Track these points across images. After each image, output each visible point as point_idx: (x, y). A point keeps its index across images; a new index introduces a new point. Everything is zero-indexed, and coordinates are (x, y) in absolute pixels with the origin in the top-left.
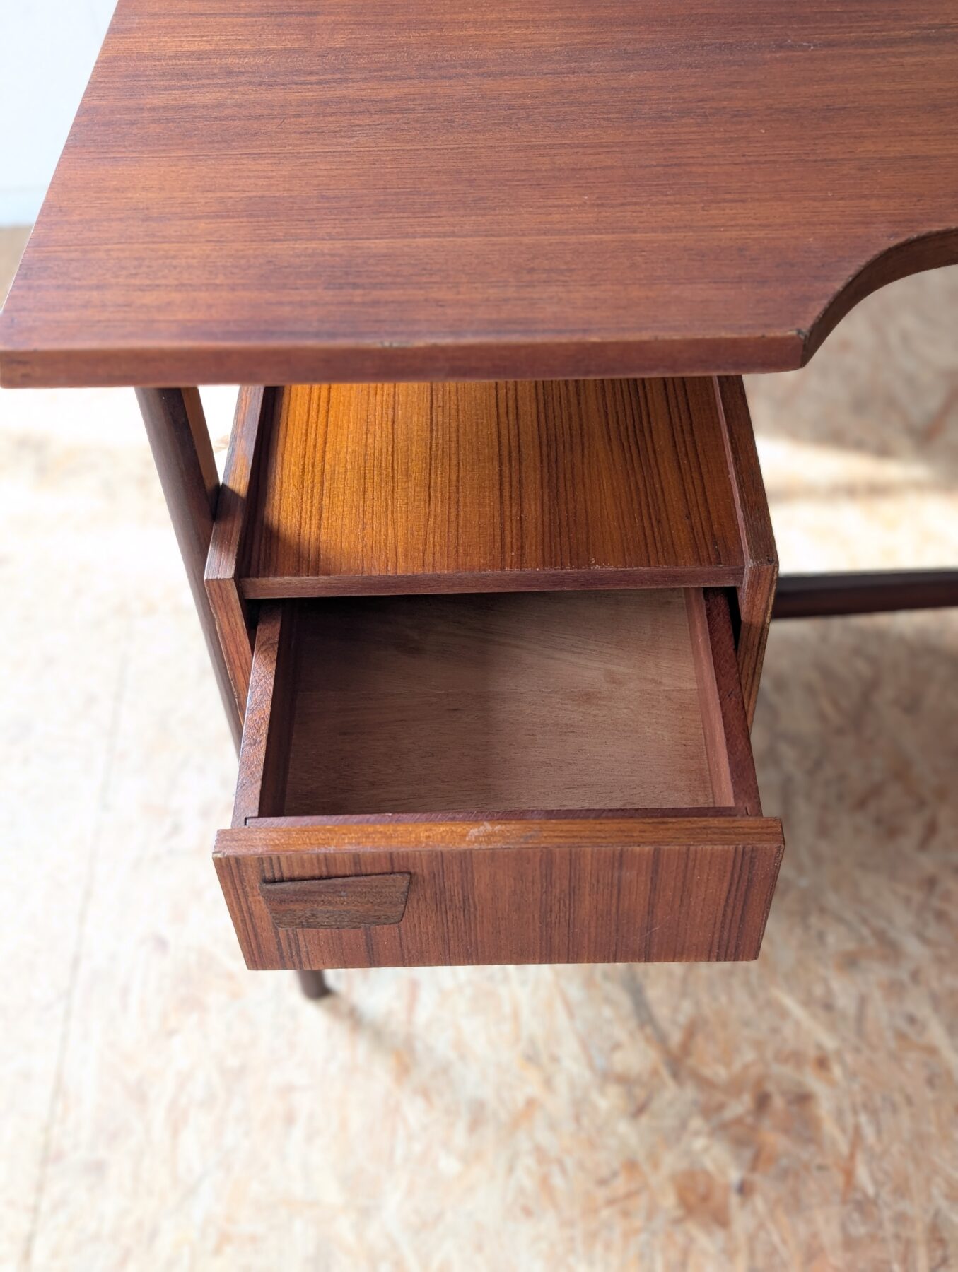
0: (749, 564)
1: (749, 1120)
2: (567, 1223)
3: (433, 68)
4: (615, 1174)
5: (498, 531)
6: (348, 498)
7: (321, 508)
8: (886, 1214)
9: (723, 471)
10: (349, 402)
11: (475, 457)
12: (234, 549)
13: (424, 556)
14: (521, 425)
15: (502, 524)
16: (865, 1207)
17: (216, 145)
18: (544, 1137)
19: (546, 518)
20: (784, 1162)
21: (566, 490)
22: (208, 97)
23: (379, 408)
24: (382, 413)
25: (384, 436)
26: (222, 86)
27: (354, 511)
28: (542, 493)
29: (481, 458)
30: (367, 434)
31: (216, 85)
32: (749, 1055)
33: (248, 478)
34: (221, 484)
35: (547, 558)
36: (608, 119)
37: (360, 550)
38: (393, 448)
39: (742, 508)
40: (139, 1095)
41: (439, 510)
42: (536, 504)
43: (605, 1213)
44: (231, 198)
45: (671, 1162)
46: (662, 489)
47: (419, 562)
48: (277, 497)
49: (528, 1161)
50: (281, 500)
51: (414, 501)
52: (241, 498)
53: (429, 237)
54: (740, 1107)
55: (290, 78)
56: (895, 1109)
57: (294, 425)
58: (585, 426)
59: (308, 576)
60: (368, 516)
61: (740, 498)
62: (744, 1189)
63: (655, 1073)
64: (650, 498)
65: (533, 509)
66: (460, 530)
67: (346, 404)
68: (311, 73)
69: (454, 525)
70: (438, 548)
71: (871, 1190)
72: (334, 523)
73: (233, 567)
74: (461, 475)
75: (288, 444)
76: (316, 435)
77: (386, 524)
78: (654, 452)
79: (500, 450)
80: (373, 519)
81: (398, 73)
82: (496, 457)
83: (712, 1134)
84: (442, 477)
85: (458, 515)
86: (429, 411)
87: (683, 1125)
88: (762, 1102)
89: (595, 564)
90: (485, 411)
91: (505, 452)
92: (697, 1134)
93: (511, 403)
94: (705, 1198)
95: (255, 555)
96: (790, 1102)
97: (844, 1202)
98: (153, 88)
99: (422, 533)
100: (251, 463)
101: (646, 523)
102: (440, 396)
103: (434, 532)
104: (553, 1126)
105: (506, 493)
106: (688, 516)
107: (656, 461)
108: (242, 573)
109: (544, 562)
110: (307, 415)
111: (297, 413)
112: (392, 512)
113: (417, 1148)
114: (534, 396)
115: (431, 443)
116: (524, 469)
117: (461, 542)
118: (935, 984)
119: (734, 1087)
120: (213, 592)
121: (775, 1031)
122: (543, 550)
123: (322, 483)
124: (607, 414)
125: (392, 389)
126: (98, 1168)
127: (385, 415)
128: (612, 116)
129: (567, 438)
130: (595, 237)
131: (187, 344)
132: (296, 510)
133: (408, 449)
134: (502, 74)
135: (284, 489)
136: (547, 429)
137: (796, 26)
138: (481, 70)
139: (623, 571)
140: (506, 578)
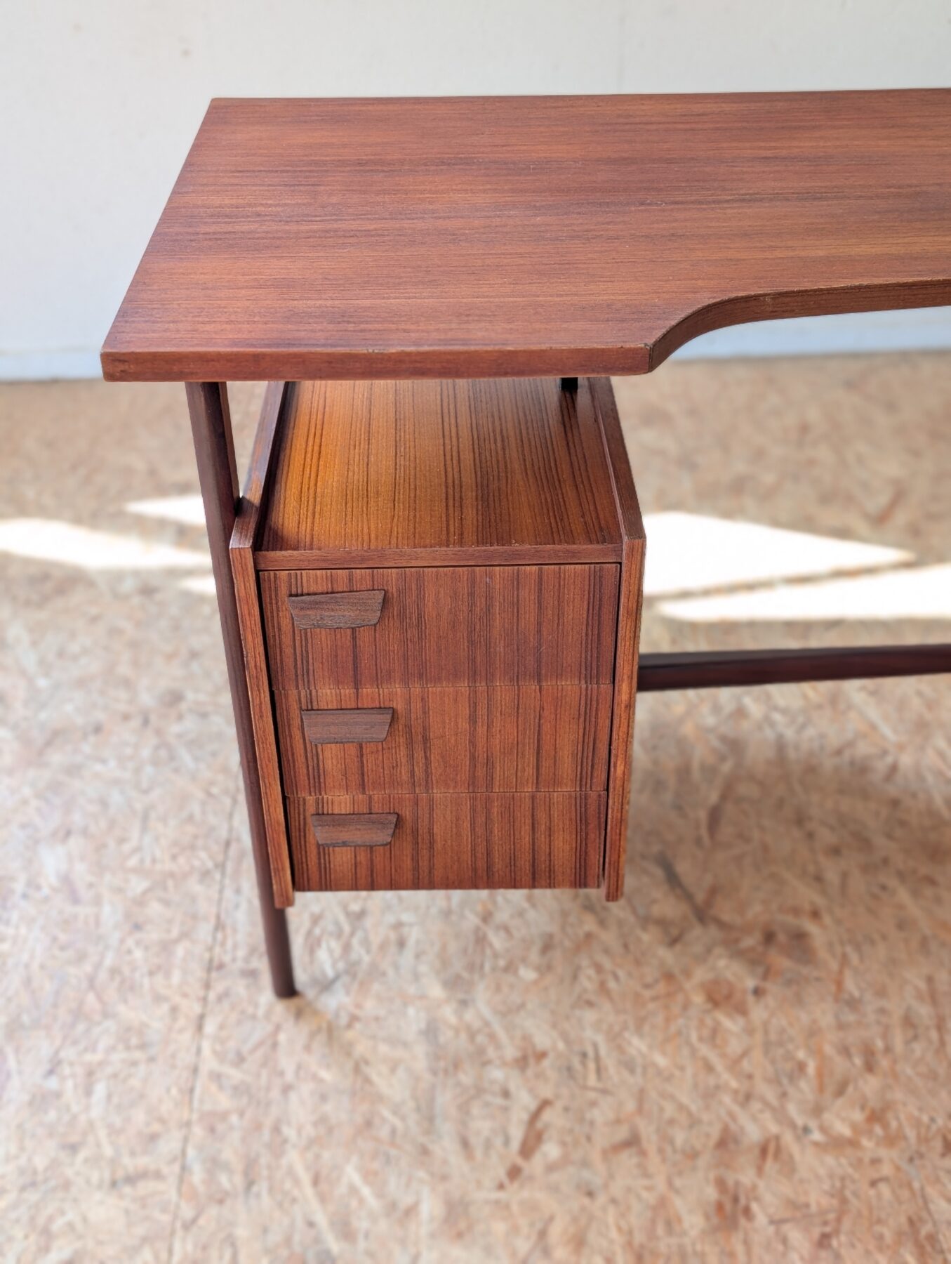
0: (626, 539)
5: (445, 525)
6: (334, 507)
7: (314, 512)
9: (609, 491)
10: (335, 453)
11: (428, 484)
12: (251, 533)
13: (390, 538)
14: (462, 466)
15: (448, 521)
19: (480, 517)
21: (494, 502)
22: (245, 228)
23: (357, 457)
24: (359, 460)
25: (361, 471)
26: (253, 222)
27: (338, 515)
28: (477, 504)
29: (432, 484)
30: (348, 471)
31: (249, 222)
33: (261, 492)
34: (241, 497)
35: (480, 540)
37: (343, 536)
38: (367, 478)
39: (621, 508)
41: (401, 514)
42: (472, 510)
46: (564, 501)
47: (387, 542)
48: (282, 506)
50: (284, 507)
51: (383, 508)
52: (257, 505)
57: (294, 466)
58: (509, 466)
59: (305, 550)
60: (349, 517)
61: (620, 503)
64: (555, 507)
65: (470, 513)
66: (417, 525)
67: (333, 454)
69: (412, 522)
70: (400, 535)
72: (324, 521)
73: (251, 542)
74: (418, 495)
76: (310, 472)
78: (559, 481)
79: (446, 480)
80: (352, 518)
81: (377, 216)
82: (443, 484)
84: (403, 495)
85: (415, 516)
86: (394, 458)
89: (515, 543)
90: (435, 458)
91: (450, 481)
93: (455, 454)
95: (265, 540)
99: (389, 526)
100: (263, 484)
103: (398, 526)
105: (451, 505)
106: (583, 517)
107: (560, 487)
108: (257, 546)
110: (303, 460)
112: (367, 514)
115: (395, 476)
116: (463, 490)
117: (417, 531)
120: (235, 560)
122: (477, 535)
123: (315, 498)
124: (524, 460)
125: (367, 446)
127: (361, 460)
129: (496, 473)
132: (296, 514)
133: (378, 480)
134: (449, 218)
135: (286, 502)
136: (481, 468)
137: (653, 193)
138: (435, 215)
140: (450, 553)
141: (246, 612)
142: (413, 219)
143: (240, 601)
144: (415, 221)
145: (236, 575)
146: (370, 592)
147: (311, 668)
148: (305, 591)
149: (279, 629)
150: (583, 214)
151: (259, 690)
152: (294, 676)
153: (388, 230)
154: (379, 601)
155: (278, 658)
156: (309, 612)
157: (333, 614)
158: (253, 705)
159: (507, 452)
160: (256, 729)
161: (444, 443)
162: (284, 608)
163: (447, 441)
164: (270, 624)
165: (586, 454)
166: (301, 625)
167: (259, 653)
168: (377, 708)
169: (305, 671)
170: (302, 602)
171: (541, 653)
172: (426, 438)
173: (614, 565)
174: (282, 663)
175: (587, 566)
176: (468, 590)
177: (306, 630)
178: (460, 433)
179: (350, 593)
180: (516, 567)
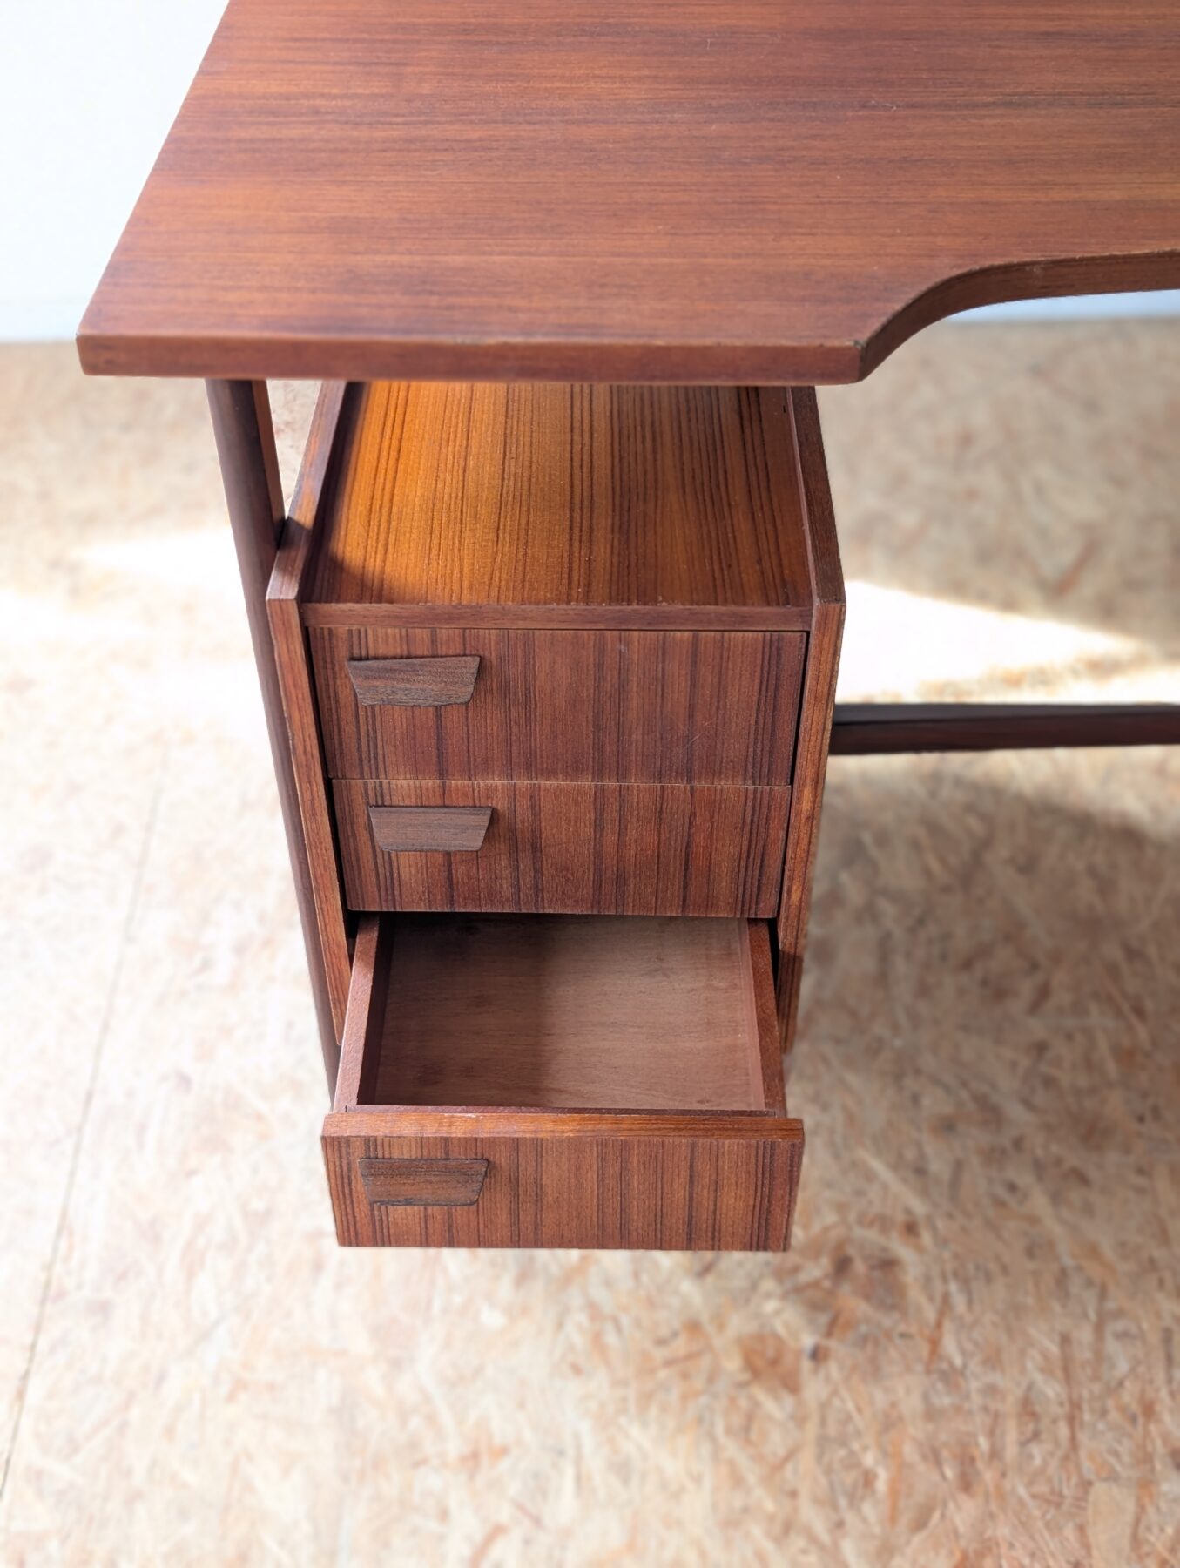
0: (817, 602)
1: (827, 1284)
2: (618, 1383)
3: (517, 115)
4: (675, 1334)
5: (566, 570)
6: (414, 536)
7: (386, 545)
8: (974, 1385)
9: (798, 523)
10: (420, 452)
11: (547, 504)
12: (298, 574)
13: (489, 588)
14: (595, 477)
15: (570, 563)
16: (951, 1377)
17: (301, 173)
19: (615, 560)
20: (863, 1329)
21: (637, 536)
22: (296, 132)
23: (450, 457)
24: (453, 463)
25: (454, 482)
26: (309, 123)
27: (420, 548)
28: (613, 538)
29: (553, 504)
30: (437, 481)
31: (304, 123)
32: (830, 1218)
33: (314, 513)
34: (286, 517)
35: (614, 594)
36: (688, 163)
37: (425, 582)
38: (463, 493)
39: (812, 552)
40: (152, 1234)
41: (506, 549)
42: (606, 548)
43: (662, 1374)
44: (314, 217)
45: (739, 1324)
46: (735, 537)
47: (485, 594)
48: (343, 533)
49: (580, 1317)
50: (346, 535)
51: (482, 541)
52: (307, 530)
53: (506, 255)
54: (816, 1270)
55: (377, 119)
56: (989, 1278)
58: (660, 480)
59: (371, 603)
60: (434, 553)
61: (812, 545)
62: (817, 1355)
64: (721, 547)
65: (602, 552)
66: (528, 568)
67: (417, 453)
68: (398, 116)
69: (521, 563)
70: (504, 583)
71: (958, 1361)
72: (399, 558)
73: (296, 590)
74: (531, 520)
75: (356, 488)
76: (385, 480)
77: (453, 561)
78: (729, 505)
79: (572, 498)
80: (439, 555)
81: (484, 117)
82: (568, 504)
83: (784, 1296)
84: (511, 521)
85: (526, 554)
86: (501, 462)
87: (754, 1286)
88: (842, 1266)
89: (662, 602)
90: (559, 464)
91: (577, 500)
92: (768, 1296)
93: (586, 457)
94: (774, 1362)
95: (318, 583)
96: (872, 1268)
97: (928, 1372)
98: (241, 123)
99: (489, 569)
100: (317, 499)
101: (716, 567)
102: (514, 449)
103: (501, 569)
104: (608, 1283)
105: (576, 537)
106: (760, 562)
107: (731, 513)
108: (304, 598)
109: (610, 599)
110: (376, 461)
111: (367, 460)
112: (459, 549)
113: (458, 1299)
114: (609, 452)
115: (502, 491)
116: (595, 515)
117: (527, 578)
118: (1039, 1152)
119: (813, 1249)
120: (274, 614)
121: (859, 1193)
122: (610, 588)
123: (389, 522)
124: (683, 470)
125: (465, 442)
126: (103, 1309)
127: (456, 464)
128: (692, 160)
129: (641, 489)
130: (666, 260)
132: (362, 545)
133: (478, 495)
134: (586, 122)
135: (349, 527)
136: (621, 481)
137: (880, 89)
138: (566, 118)
139: (689, 609)
140: (571, 612)
141: (289, 681)
142: (534, 123)
143: (281, 666)
144: (537, 127)
145: (275, 634)
146: (460, 658)
147: (380, 752)
148: (372, 653)
149: (337, 702)
150: (779, 121)
151: (310, 782)
152: (357, 761)
153: (498, 141)
154: (472, 671)
155: (336, 737)
156: (376, 683)
157: (408, 686)
158: (303, 800)
159: (659, 457)
160: (307, 829)
161: (572, 440)
162: (343, 676)
163: (577, 438)
164: (324, 695)
165: (769, 464)
166: (367, 702)
167: (309, 736)
168: (469, 807)
169: (372, 755)
170: (368, 668)
171: (692, 744)
172: (547, 431)
173: (799, 634)
174: (341, 744)
175: (761, 634)
176: (594, 660)
177: (373, 707)
178: (595, 425)
179: (432, 659)
180: (662, 633)
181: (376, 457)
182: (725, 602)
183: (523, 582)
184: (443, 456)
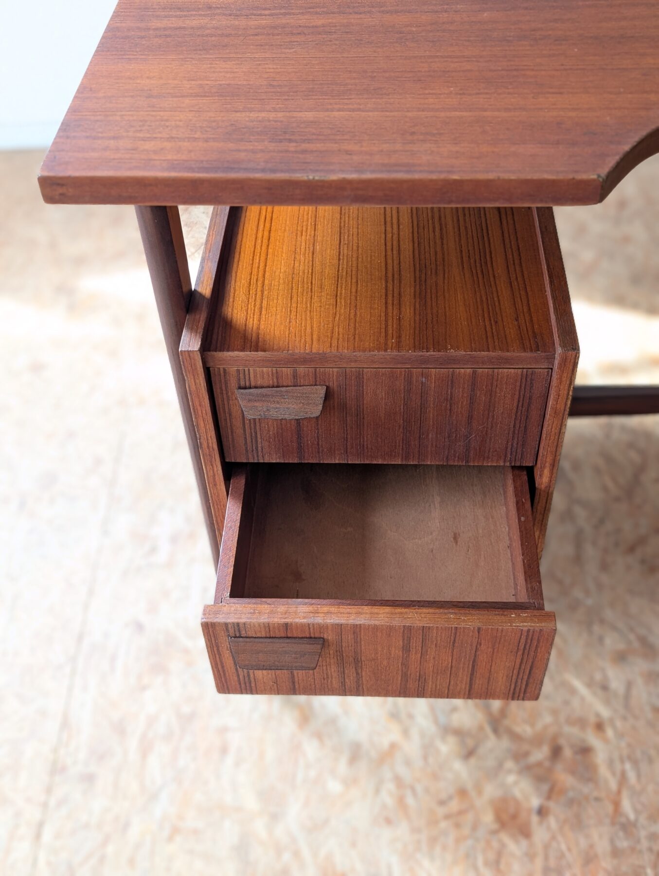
0: (559, 350)
1: (547, 764)
2: (415, 830)
3: (349, 7)
4: (450, 798)
5: (383, 326)
6: (280, 301)
7: (261, 308)
8: (643, 833)
9: (542, 290)
10: (283, 239)
11: (369, 277)
12: (201, 330)
13: (331, 340)
14: (402, 257)
15: (386, 321)
16: (628, 828)
17: (199, 52)
18: (402, 770)
19: (417, 318)
20: (571, 794)
21: (431, 300)
22: (195, 23)
23: (303, 244)
24: (306, 248)
25: (306, 262)
26: (204, 15)
27: (284, 310)
28: (415, 302)
29: (373, 277)
30: (294, 261)
31: (200, 15)
32: (548, 719)
33: (211, 286)
34: (193, 290)
35: (417, 343)
36: (469, 41)
37: (287, 336)
38: (312, 270)
39: (554, 314)
40: (120, 729)
41: (342, 311)
42: (410, 309)
43: (443, 825)
44: (207, 84)
45: (491, 791)
46: (499, 301)
47: (328, 345)
48: (231, 300)
49: (390, 786)
50: (234, 301)
51: (326, 305)
52: (207, 299)
53: (343, 111)
54: (540, 754)
55: (251, 12)
56: (651, 760)
57: (245, 253)
58: (446, 259)
59: (250, 351)
60: (293, 314)
61: (554, 308)
62: (542, 812)
63: (481, 728)
64: (490, 307)
65: (408, 312)
66: (357, 325)
67: (281, 241)
68: (265, 9)
69: (352, 321)
70: (341, 336)
71: (632, 816)
72: (270, 318)
73: (200, 343)
74: (359, 289)
75: (240, 266)
76: (259, 261)
77: (306, 319)
78: (494, 276)
79: (386, 273)
80: (296, 315)
81: (325, 10)
82: (383, 278)
83: (520, 772)
84: (345, 290)
85: (356, 314)
86: (338, 247)
87: (500, 766)
88: (556, 752)
89: (450, 349)
90: (377, 248)
91: (390, 275)
92: (510, 772)
93: (395, 243)
94: (514, 817)
95: (215, 337)
96: (576, 753)
97: (613, 823)
98: (158, 16)
99: (331, 325)
100: (214, 276)
101: (487, 323)
102: (346, 237)
103: (339, 325)
104: (408, 763)
105: (390, 301)
106: (517, 319)
107: (495, 283)
108: (205, 348)
109: (415, 347)
110: (254, 247)
111: (247, 246)
112: (310, 311)
113: (313, 773)
114: (411, 238)
115: (339, 267)
116: (402, 285)
117: (357, 332)
119: (537, 741)
120: (185, 361)
121: (566, 703)
122: (414, 339)
123: (262, 292)
124: (461, 251)
125: (313, 232)
126: (89, 779)
127: (307, 249)
128: (471, 39)
129: (433, 266)
130: (458, 114)
131: (173, 174)
132: (244, 309)
133: (322, 271)
134: (397, 12)
135: (236, 295)
136: (420, 260)
138: (382, 9)
139: (470, 354)
140: (388, 357)
141: (197, 403)
142: (360, 13)
143: (191, 394)
144: (361, 16)
145: (186, 372)
146: (312, 387)
147: (259, 446)
148: (253, 384)
149: (230, 415)
151: (212, 465)
152: (244, 452)
153: (336, 26)
154: (321, 396)
155: (230, 437)
156: (257, 404)
157: (278, 406)
158: (207, 476)
159: (445, 242)
160: (211, 494)
161: (385, 230)
162: (234, 398)
163: (389, 229)
164: (221, 410)
165: (520, 246)
166: (249, 415)
167: (211, 437)
169: (254, 448)
170: (250, 394)
171: (469, 441)
172: (369, 224)
173: (546, 370)
174: (233, 441)
175: (519, 370)
176: (405, 387)
177: (255, 419)
178: (401, 219)
179: (294, 388)
180: (451, 370)
181: (253, 244)
182: (494, 349)
183: (354, 335)
184: (298, 243)
